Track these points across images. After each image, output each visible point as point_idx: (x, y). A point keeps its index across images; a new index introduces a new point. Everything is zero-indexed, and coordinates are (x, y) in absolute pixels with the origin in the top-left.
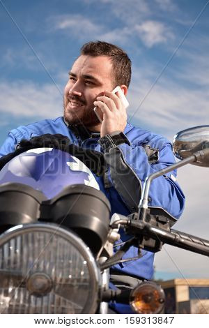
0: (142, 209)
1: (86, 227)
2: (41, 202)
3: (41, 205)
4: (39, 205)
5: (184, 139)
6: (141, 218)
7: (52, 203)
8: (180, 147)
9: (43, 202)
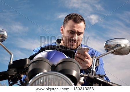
0: (93, 71)
1: (71, 74)
2: (51, 65)
3: (51, 67)
4: (50, 67)
5: (109, 43)
6: (92, 74)
7: (56, 66)
8: (107, 47)
9: (52, 65)
